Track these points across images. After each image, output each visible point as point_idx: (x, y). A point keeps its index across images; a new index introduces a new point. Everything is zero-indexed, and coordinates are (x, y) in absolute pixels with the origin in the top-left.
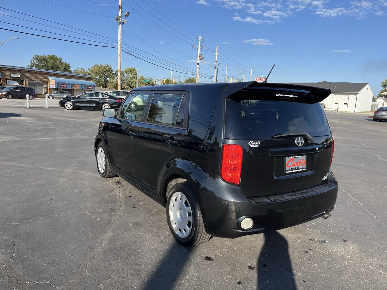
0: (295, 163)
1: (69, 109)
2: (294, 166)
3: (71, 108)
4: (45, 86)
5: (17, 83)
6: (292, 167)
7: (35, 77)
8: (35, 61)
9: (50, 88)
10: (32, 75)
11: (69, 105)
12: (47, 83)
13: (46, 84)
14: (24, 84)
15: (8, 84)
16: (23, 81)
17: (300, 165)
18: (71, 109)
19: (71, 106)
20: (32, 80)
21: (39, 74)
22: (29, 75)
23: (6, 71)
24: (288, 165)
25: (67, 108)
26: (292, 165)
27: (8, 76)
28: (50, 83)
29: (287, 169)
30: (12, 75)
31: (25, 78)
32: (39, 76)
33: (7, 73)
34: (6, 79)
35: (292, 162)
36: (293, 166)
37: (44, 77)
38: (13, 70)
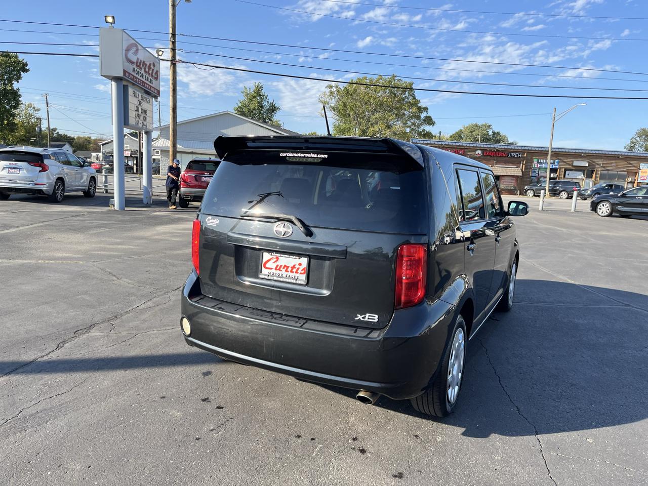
0: (281, 266)
1: (603, 215)
2: (279, 269)
3: (606, 214)
4: (630, 179)
5: (583, 175)
6: (273, 271)
7: (614, 165)
8: (638, 138)
9: (638, 183)
10: (609, 162)
11: (604, 208)
12: (636, 173)
13: (632, 176)
14: (594, 176)
15: (567, 176)
16: (593, 171)
17: (292, 271)
18: (607, 216)
19: (608, 211)
20: (608, 170)
21: (622, 159)
22: (605, 162)
23: (567, 157)
24: (267, 266)
25: (600, 213)
26: (274, 267)
27: (570, 165)
28: (641, 174)
29: (264, 271)
30: (576, 163)
31: (597, 167)
32: (622, 163)
33: (568, 160)
34: (566, 170)
35: (274, 262)
36: (276, 269)
37: (631, 164)
38: (578, 155)
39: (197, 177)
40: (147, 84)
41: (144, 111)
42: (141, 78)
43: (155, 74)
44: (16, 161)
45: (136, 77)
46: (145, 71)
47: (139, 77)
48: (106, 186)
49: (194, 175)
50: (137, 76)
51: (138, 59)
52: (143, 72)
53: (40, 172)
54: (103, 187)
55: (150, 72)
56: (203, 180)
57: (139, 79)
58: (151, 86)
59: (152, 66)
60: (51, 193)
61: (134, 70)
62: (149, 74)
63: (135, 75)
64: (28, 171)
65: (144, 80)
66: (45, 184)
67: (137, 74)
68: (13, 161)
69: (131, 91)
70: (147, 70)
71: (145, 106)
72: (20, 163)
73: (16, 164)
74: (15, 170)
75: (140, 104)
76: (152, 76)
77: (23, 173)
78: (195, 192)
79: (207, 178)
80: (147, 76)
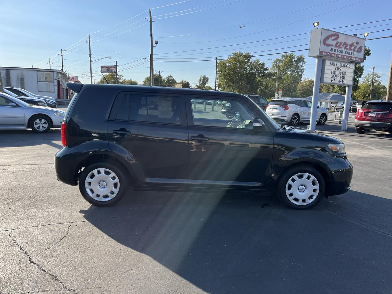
39: (366, 114)
40: (347, 56)
41: (343, 73)
42: (341, 54)
43: (359, 48)
44: (276, 105)
45: (333, 54)
46: (346, 48)
47: (338, 53)
48: (340, 120)
49: (364, 112)
50: (336, 53)
51: (338, 43)
52: (343, 49)
53: (284, 110)
54: (339, 120)
55: (353, 48)
56: (369, 116)
57: (337, 54)
58: (352, 57)
59: (355, 44)
60: (289, 121)
61: (332, 50)
62: (350, 49)
63: (334, 52)
64: (279, 110)
65: (344, 54)
66: (286, 117)
67: (335, 52)
68: (274, 105)
69: (328, 63)
70: (348, 47)
71: (343, 70)
72: (277, 106)
73: (275, 107)
74: (274, 109)
75: (339, 69)
76: (354, 50)
77: (277, 111)
78: (362, 123)
79: (372, 114)
80: (347, 51)
